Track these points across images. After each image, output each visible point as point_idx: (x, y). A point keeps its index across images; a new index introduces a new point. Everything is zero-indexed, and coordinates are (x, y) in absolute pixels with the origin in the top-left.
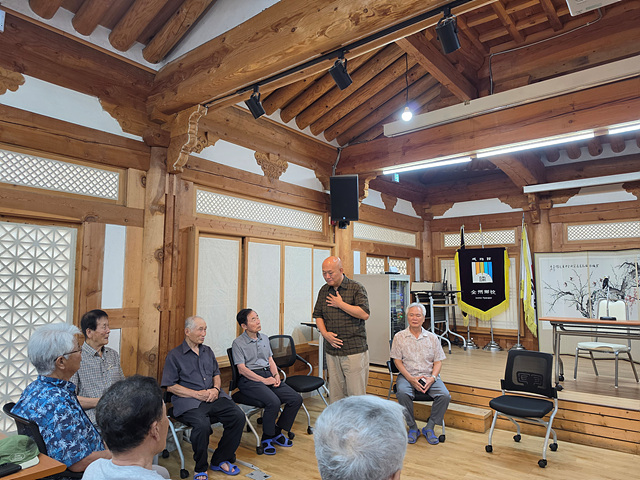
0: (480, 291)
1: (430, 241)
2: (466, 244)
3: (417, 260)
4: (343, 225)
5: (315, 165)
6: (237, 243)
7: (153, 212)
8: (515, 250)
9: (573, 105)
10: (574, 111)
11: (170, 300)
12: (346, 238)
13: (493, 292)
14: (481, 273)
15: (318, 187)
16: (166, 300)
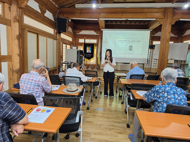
0: (88, 55)
1: (75, 40)
2: (86, 42)
3: (72, 45)
4: (60, 33)
5: (52, 12)
6: (36, 35)
7: (14, 21)
8: (97, 45)
9: (123, 11)
10: (123, 13)
11: (22, 53)
13: (91, 55)
14: (89, 50)
15: (53, 19)
16: (21, 53)
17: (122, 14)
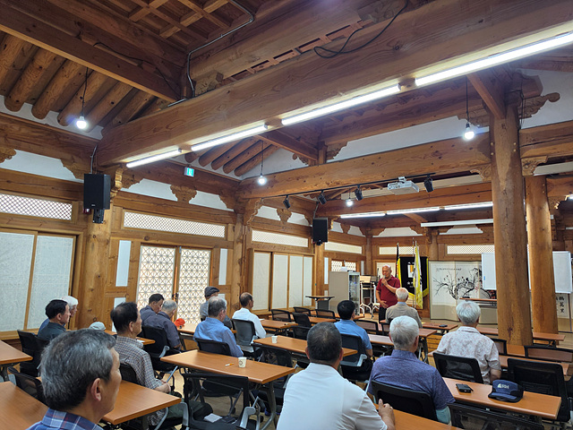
1: (371, 250)
3: (362, 262)
4: (319, 244)
5: (305, 212)
6: (269, 255)
7: (237, 243)
10: (429, 198)
12: (321, 251)
15: (306, 223)
16: (242, 282)
17: (428, 200)
